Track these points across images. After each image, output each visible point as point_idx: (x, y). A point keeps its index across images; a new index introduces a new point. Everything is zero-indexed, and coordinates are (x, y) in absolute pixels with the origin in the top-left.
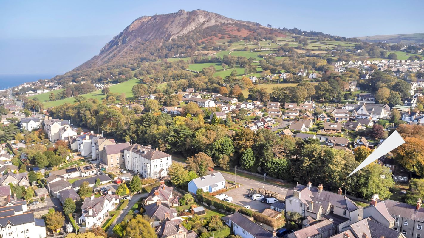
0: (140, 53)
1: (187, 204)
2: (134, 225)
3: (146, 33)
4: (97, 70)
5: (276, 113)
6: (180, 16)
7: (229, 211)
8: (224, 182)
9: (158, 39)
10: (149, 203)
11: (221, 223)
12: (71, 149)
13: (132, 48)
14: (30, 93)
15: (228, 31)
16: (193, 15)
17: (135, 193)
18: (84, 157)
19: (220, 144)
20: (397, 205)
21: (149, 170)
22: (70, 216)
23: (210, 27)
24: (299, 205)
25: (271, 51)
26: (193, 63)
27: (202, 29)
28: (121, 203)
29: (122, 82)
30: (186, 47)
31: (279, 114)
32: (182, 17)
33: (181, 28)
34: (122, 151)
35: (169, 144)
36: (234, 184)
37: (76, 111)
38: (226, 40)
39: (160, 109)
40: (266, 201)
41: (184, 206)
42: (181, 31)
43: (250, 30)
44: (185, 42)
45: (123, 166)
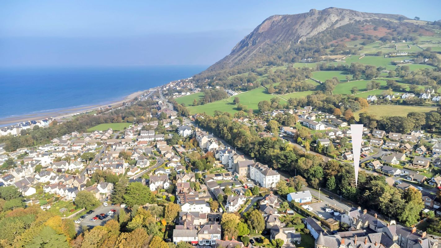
0: (268, 55)
1: (284, 207)
2: (254, 214)
3: (276, 35)
4: (229, 73)
5: (377, 142)
6: (310, 16)
7: (308, 215)
8: (311, 197)
9: (286, 42)
10: (262, 203)
11: (300, 221)
12: (215, 158)
13: (261, 50)
14: (176, 95)
15: (362, 31)
16: (325, 13)
17: (255, 196)
18: (224, 165)
19: (314, 171)
20: (402, 229)
21: (264, 182)
22: (221, 203)
23: (343, 26)
24: (348, 219)
25: (408, 56)
26: (318, 70)
27: (333, 29)
28: (247, 201)
29: (250, 90)
30: (314, 50)
31: (380, 143)
32: (313, 17)
33: (311, 29)
34: (249, 166)
35: (280, 164)
36: (318, 200)
37: (216, 125)
38: (360, 41)
39: (279, 127)
40: (333, 213)
41: (283, 209)
42: (310, 32)
43: (390, 28)
44: (313, 45)
45: (248, 176)
